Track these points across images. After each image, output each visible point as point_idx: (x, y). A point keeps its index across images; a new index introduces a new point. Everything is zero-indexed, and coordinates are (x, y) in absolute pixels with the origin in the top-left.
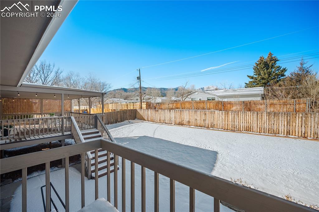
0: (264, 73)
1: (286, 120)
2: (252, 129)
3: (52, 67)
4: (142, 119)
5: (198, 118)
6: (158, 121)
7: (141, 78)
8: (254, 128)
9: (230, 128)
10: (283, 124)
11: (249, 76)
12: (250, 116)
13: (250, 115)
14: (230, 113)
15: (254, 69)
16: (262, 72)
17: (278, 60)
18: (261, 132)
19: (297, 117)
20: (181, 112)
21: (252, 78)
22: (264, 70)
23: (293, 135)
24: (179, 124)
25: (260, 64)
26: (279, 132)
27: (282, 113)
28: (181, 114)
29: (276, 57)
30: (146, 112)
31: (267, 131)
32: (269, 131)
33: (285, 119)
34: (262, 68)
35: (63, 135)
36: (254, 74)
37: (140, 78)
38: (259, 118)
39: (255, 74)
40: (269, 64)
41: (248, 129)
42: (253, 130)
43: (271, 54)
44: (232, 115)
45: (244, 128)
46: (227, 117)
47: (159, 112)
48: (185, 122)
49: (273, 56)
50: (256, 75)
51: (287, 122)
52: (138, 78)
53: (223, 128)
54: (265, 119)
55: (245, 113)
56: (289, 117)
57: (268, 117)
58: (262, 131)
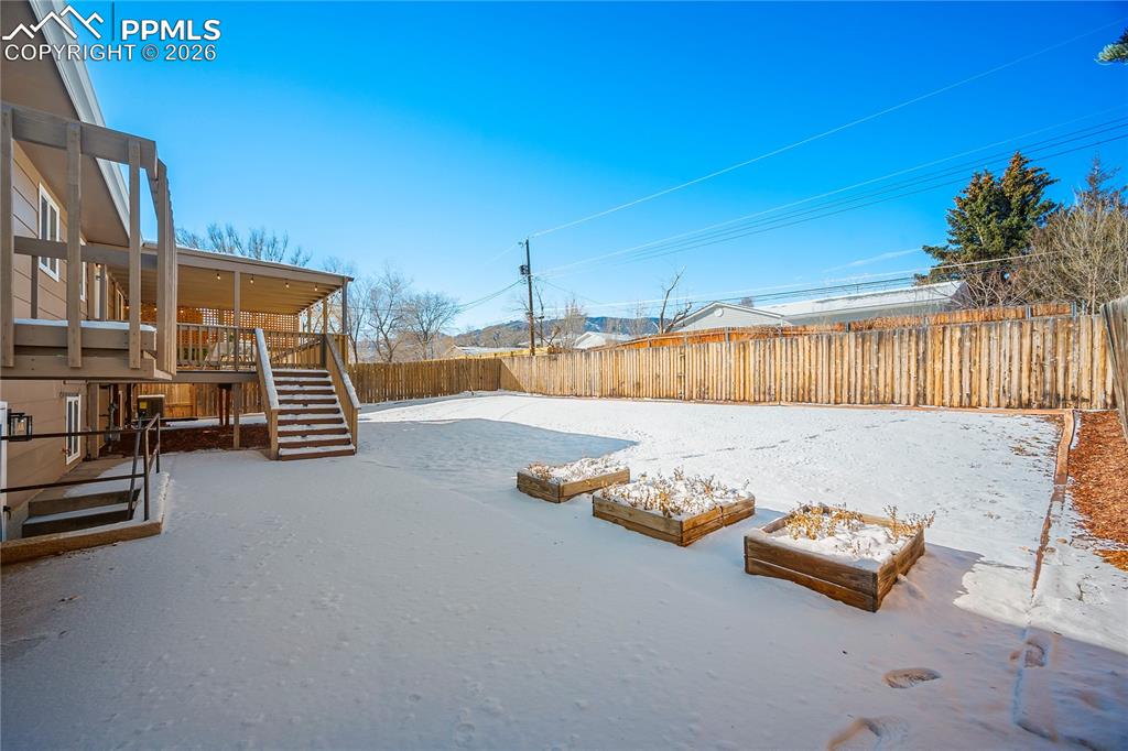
0: (991, 232)
1: (913, 353)
2: (813, 393)
3: (280, 246)
4: (516, 387)
5: (665, 373)
6: (557, 391)
7: (531, 267)
8: (819, 389)
9: (750, 397)
10: (905, 369)
11: (928, 250)
12: (807, 352)
13: (807, 348)
14: (752, 348)
15: (950, 221)
16: (981, 230)
17: (1052, 182)
18: (839, 400)
19: (947, 342)
20: (617, 355)
21: (942, 254)
22: (989, 223)
23: (936, 403)
24: (611, 396)
25: (974, 199)
26: (893, 397)
27: (902, 333)
28: (617, 364)
29: (1041, 170)
30: (527, 366)
31: (858, 397)
32: (862, 395)
33: (910, 351)
34: (983, 213)
35: (237, 372)
36: (950, 241)
37: (529, 271)
38: (833, 355)
39: (955, 238)
40: (1011, 197)
41: (803, 397)
42: (816, 397)
43: (1020, 161)
44: (757, 353)
45: (790, 391)
46: (742, 361)
47: (559, 362)
48: (627, 388)
49: (1029, 167)
50: (957, 242)
51: (918, 360)
52: (522, 268)
53: (732, 398)
54: (853, 356)
55: (794, 342)
56: (921, 344)
57: (859, 350)
58: (844, 397)
